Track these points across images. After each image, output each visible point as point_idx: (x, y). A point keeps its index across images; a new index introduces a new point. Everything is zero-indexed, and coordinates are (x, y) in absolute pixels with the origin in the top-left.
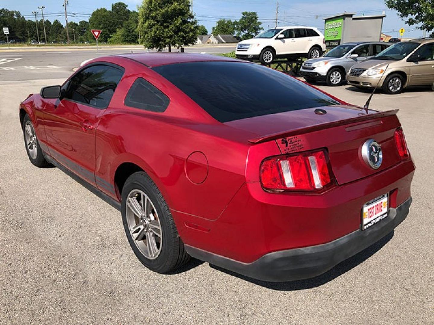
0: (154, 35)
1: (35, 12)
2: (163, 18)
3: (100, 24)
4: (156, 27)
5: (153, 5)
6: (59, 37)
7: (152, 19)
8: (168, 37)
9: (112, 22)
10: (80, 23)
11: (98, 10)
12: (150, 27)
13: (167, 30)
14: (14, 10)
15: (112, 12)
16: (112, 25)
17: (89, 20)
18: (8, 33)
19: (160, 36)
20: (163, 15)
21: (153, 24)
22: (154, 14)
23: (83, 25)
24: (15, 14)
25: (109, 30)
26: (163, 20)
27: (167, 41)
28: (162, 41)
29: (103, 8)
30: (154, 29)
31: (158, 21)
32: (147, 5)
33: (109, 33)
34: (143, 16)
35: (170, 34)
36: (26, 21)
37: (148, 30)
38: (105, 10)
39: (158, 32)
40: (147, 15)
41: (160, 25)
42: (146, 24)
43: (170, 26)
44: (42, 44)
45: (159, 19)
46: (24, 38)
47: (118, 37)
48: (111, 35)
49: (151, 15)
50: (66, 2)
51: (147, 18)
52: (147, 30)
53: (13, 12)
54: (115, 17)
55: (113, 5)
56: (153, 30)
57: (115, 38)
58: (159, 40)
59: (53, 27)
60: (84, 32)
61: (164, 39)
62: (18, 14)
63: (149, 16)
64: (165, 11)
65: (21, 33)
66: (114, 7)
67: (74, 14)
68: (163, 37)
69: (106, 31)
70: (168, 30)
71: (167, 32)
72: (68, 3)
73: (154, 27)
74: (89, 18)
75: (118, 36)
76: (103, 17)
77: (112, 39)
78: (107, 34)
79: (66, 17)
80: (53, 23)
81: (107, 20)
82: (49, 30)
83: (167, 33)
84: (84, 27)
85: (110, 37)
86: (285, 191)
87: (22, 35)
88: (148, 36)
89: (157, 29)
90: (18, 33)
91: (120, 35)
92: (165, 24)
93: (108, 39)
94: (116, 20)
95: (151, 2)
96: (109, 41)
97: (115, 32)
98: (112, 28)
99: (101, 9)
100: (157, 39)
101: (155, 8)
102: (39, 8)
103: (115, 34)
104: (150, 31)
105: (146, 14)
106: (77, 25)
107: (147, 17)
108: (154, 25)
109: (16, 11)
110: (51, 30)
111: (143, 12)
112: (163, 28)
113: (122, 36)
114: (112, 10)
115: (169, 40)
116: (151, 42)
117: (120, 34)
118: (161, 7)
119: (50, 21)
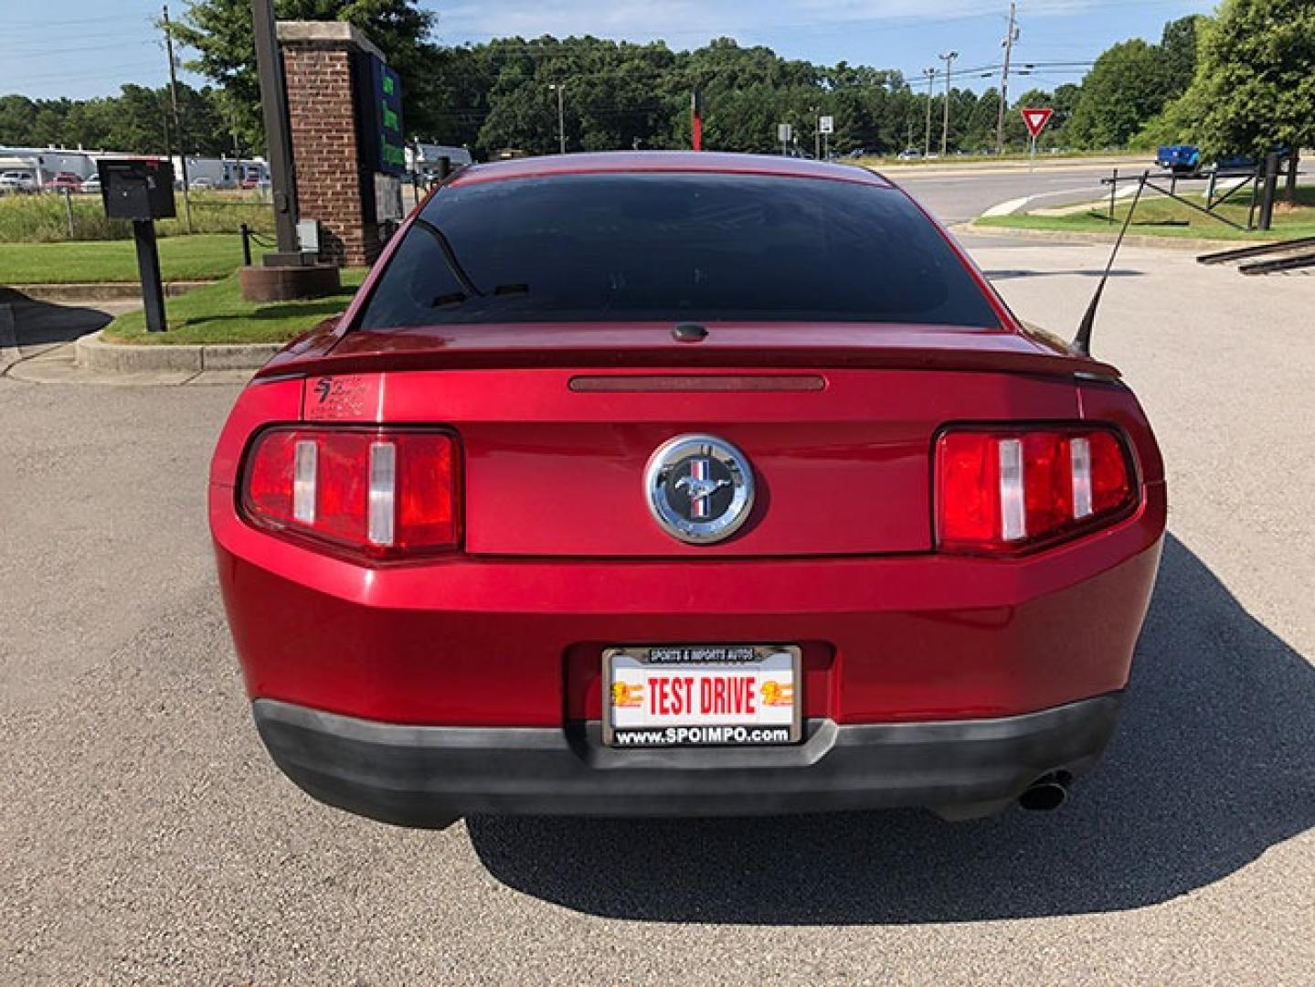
0: (1237, 114)
1: (932, 71)
2: (1282, 55)
3: (1114, 91)
4: (1248, 87)
5: (1251, 13)
6: (989, 136)
7: (1241, 60)
8: (1289, 121)
9: (1156, 80)
10: (1056, 91)
11: (1119, 48)
12: (1228, 87)
13: (1288, 95)
14: (887, 69)
15: (1162, 50)
16: (1153, 92)
17: (1084, 80)
18: (831, 131)
19: (1258, 116)
20: (1282, 44)
21: (1238, 77)
22: (1248, 44)
23: (1064, 99)
24: (888, 78)
25: (1139, 106)
26: (1279, 60)
27: (1281, 134)
28: (1264, 133)
29: (1134, 38)
30: (1239, 94)
31: (1258, 68)
32: (1229, 17)
33: (1136, 118)
34: (1212, 54)
35: (1297, 107)
36: (912, 97)
37: (1220, 101)
38: (1140, 46)
39: (1251, 105)
40: (1225, 49)
41: (1266, 79)
42: (1218, 78)
43: (1302, 80)
44: (931, 157)
45: (1264, 58)
46: (898, 143)
47: (1162, 128)
48: (1141, 125)
49: (1240, 46)
50: (1013, 35)
51: (1225, 59)
52: (1217, 99)
53: (885, 74)
54: (1167, 65)
55: (1168, 25)
56: (1237, 99)
57: (1153, 133)
58: (1254, 129)
59: (978, 110)
60: (1064, 119)
61: (1272, 125)
62: (897, 82)
63: (1230, 51)
64: (1293, 30)
65: (893, 129)
66: (1171, 34)
67: (1031, 66)
68: (1268, 120)
69: (1129, 111)
70: (1295, 95)
71: (1288, 102)
72: (1016, 38)
73: (1242, 88)
74: (1085, 74)
75: (1163, 124)
76: (1129, 69)
77: (1142, 135)
78: (1130, 120)
79: (1005, 77)
80: (983, 98)
81: (1138, 76)
82: (967, 119)
83: (1288, 107)
84: (1066, 104)
85: (1137, 130)
86: (289, 529)
87: (896, 135)
88: (1215, 120)
89: (1252, 94)
90: (886, 131)
91: (1172, 121)
92: (1285, 77)
93: (1132, 134)
94: (1171, 71)
95: (1245, 5)
96: (1132, 140)
97: (1158, 111)
98: (1152, 98)
99: (1130, 41)
100: (1244, 126)
101: (1258, 22)
102: (941, 57)
103: (1155, 118)
104: (1226, 103)
105: (1219, 47)
106: (1048, 99)
107: (1223, 56)
108: (1242, 81)
109: (891, 71)
110: (971, 118)
111: (1211, 41)
112: (1274, 91)
113: (1177, 125)
114: (1163, 42)
115: (1288, 129)
116: (1225, 138)
117: (1173, 117)
118: (1279, 19)
119: (975, 93)
